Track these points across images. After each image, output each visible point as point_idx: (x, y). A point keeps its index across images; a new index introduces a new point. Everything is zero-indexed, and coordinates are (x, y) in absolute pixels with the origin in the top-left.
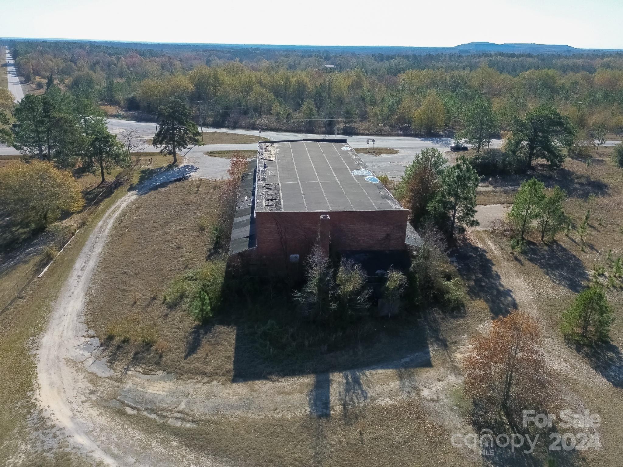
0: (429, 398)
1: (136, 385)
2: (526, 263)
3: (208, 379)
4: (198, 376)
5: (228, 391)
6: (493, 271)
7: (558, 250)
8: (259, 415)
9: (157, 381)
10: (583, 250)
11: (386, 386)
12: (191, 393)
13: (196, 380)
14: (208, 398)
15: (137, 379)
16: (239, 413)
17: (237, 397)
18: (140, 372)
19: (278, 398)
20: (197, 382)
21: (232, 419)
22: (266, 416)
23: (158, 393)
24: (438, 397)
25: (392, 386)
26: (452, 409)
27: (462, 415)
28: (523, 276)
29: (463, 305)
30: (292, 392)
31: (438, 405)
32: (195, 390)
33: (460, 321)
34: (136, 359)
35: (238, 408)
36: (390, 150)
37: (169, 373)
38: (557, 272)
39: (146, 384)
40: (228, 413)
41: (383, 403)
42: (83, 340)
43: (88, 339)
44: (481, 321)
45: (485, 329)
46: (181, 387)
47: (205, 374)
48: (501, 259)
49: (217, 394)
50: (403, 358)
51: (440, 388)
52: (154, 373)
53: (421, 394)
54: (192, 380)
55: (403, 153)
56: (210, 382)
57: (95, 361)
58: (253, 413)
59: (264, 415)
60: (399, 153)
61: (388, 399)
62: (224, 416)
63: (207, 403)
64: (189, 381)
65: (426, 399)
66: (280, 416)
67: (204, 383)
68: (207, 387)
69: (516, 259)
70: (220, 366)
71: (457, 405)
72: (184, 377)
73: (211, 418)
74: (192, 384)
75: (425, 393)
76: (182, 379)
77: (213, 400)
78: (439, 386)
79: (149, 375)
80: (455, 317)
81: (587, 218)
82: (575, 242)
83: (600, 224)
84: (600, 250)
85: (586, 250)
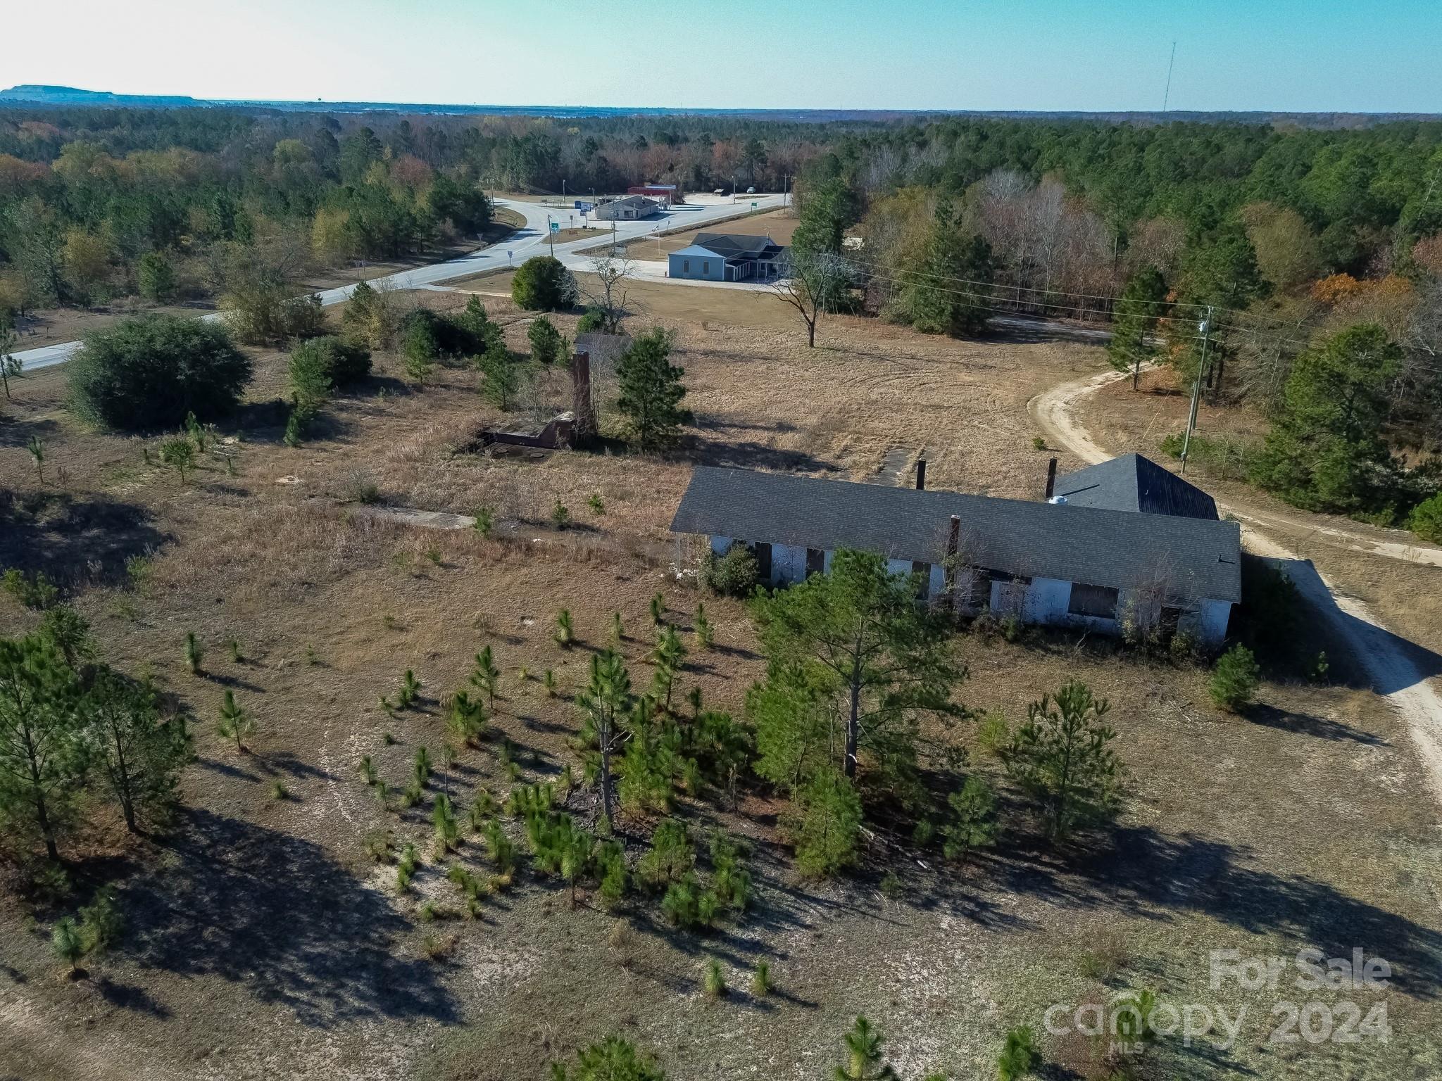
7: (213, 841)
81: (196, 658)
82: (230, 771)
83: (240, 660)
84: (325, 764)
85: (292, 789)
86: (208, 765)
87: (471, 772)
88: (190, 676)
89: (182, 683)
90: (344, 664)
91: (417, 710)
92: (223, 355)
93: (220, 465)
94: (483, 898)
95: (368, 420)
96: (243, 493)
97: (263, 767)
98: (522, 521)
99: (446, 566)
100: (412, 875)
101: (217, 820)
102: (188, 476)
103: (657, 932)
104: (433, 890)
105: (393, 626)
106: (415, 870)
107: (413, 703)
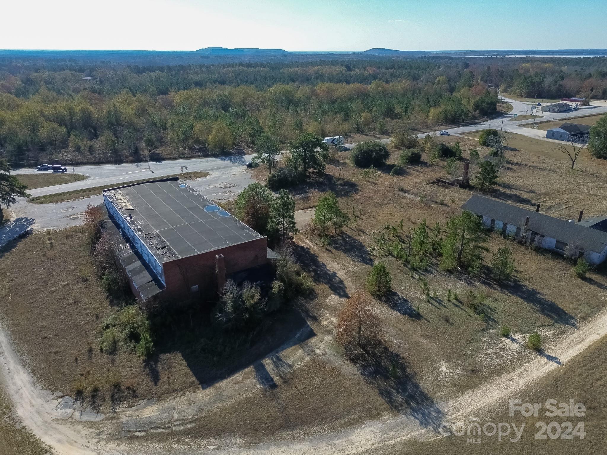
0: (321, 354)
1: (130, 416)
2: (333, 251)
3: (181, 393)
4: (172, 394)
5: (200, 395)
6: (319, 262)
7: (347, 237)
8: (231, 402)
9: (144, 407)
10: (359, 235)
11: (295, 356)
12: (176, 406)
13: (173, 397)
14: (190, 405)
15: (127, 413)
16: (218, 405)
17: (209, 397)
18: (125, 407)
19: (236, 387)
20: (174, 398)
21: (215, 411)
22: (236, 400)
23: (152, 415)
24: (325, 352)
25: (298, 354)
26: (335, 356)
27: (342, 357)
28: (335, 260)
29: (313, 290)
30: (243, 380)
31: (327, 356)
32: (177, 403)
33: (316, 301)
34: (115, 400)
35: (215, 403)
36: (201, 173)
37: (149, 399)
38: (352, 253)
39: (138, 413)
40: (210, 408)
41: (298, 366)
42: (56, 402)
43: (60, 400)
44: (326, 297)
45: (331, 302)
46: (166, 405)
47: (176, 390)
48: (318, 252)
49: (195, 399)
50: (296, 335)
51: (324, 346)
52: (137, 404)
53: (316, 353)
54: (170, 398)
55: (214, 175)
56: (184, 394)
57: (81, 413)
58: (227, 402)
59: (234, 400)
60: (210, 175)
61: (300, 363)
62: (209, 411)
63: (192, 408)
64: (168, 400)
65: (320, 355)
66: (244, 397)
67: (180, 396)
68: (184, 399)
69: (328, 250)
70: (184, 381)
71: (337, 353)
72: (162, 398)
73: (201, 415)
74: (171, 400)
75: (318, 352)
76: (162, 400)
77: (194, 404)
78: (323, 345)
79: (134, 406)
80: (312, 299)
81: (353, 211)
82: (352, 229)
83: (361, 214)
84: (367, 232)
85: (360, 234)
86: (349, 228)
87: (391, 240)
88: (352, 215)
89: (350, 215)
90: (378, 219)
91: (387, 229)
92: (383, 152)
93: (374, 177)
94: (382, 255)
95: (413, 172)
96: (376, 184)
97: (358, 230)
98: (433, 201)
99: (409, 207)
100: (373, 250)
101: (348, 235)
102: (367, 179)
103: (408, 268)
104: (375, 252)
105: (391, 215)
106: (374, 249)
107: (387, 228)
